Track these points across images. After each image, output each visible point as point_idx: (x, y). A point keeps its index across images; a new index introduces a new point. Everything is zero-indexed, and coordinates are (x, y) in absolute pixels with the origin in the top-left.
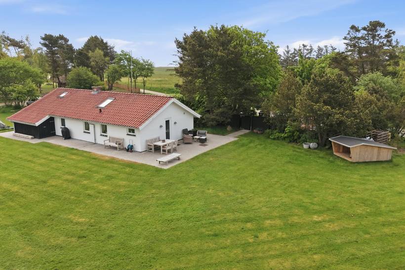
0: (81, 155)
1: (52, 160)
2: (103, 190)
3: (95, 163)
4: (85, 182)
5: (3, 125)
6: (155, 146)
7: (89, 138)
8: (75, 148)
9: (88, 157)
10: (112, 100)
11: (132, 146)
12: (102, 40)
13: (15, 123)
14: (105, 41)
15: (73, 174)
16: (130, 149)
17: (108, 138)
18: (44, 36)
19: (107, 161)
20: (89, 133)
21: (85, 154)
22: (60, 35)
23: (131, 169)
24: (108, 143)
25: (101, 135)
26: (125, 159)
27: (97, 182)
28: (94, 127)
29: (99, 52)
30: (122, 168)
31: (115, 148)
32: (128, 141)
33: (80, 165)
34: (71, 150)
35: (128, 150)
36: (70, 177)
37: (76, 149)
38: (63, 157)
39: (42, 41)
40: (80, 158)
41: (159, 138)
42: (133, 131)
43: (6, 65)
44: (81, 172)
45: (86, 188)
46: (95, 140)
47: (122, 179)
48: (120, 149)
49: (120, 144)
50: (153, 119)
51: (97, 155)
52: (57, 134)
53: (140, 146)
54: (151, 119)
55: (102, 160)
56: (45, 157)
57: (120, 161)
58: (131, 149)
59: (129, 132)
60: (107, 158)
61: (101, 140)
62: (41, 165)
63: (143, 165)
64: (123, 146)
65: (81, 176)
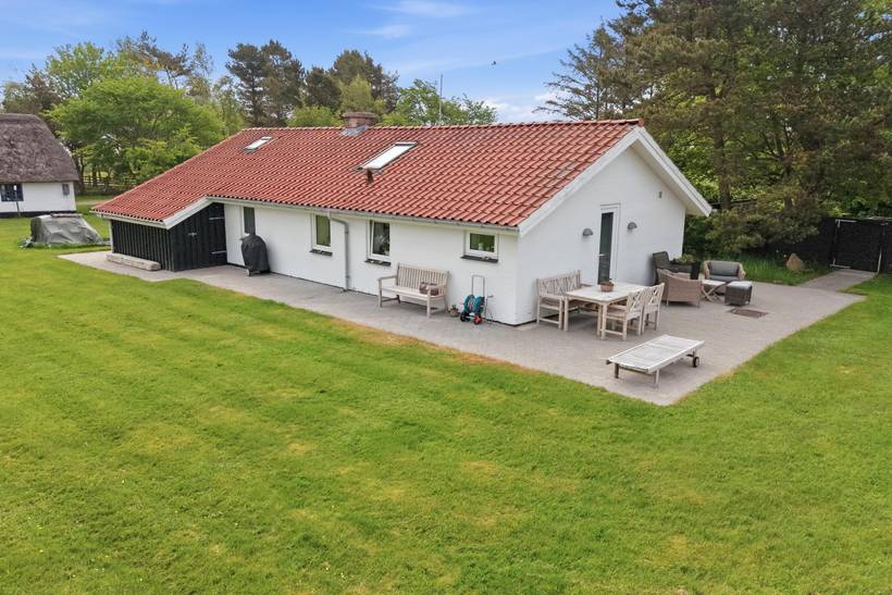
0: (294, 326)
1: (184, 339)
2: (383, 506)
3: (347, 358)
4: (298, 449)
5: (89, 232)
6: (573, 302)
7: (329, 271)
8: (278, 300)
9: (319, 334)
10: (406, 148)
11: (482, 300)
12: (370, 61)
13: (114, 223)
14: (375, 64)
15: (250, 403)
16: (474, 312)
17: (392, 271)
18: (236, 50)
19: (393, 354)
20: (330, 254)
21: (310, 322)
22: (271, 42)
23: (502, 396)
24: (391, 290)
25: (369, 261)
26: (462, 349)
27: (355, 451)
28: (347, 233)
29: (360, 84)
30: (459, 388)
31: (419, 308)
32: (466, 281)
33: (284, 364)
34: (263, 310)
35: (464, 317)
36: (232, 417)
37: (282, 305)
38: (230, 328)
39: (232, 62)
40: (291, 335)
41: (578, 277)
42: (488, 242)
43: (131, 93)
44: (287, 395)
45: (298, 486)
46: (348, 277)
47: (469, 445)
48: (437, 313)
49: (435, 293)
50: (568, 200)
51: (353, 326)
52: (229, 260)
53: (510, 304)
54: (560, 195)
55: (372, 346)
56: (169, 324)
57: (442, 354)
58: (479, 310)
59: (474, 246)
60: (391, 341)
61: (368, 279)
62: (141, 353)
63: (544, 379)
64: (445, 299)
65: (284, 416)
